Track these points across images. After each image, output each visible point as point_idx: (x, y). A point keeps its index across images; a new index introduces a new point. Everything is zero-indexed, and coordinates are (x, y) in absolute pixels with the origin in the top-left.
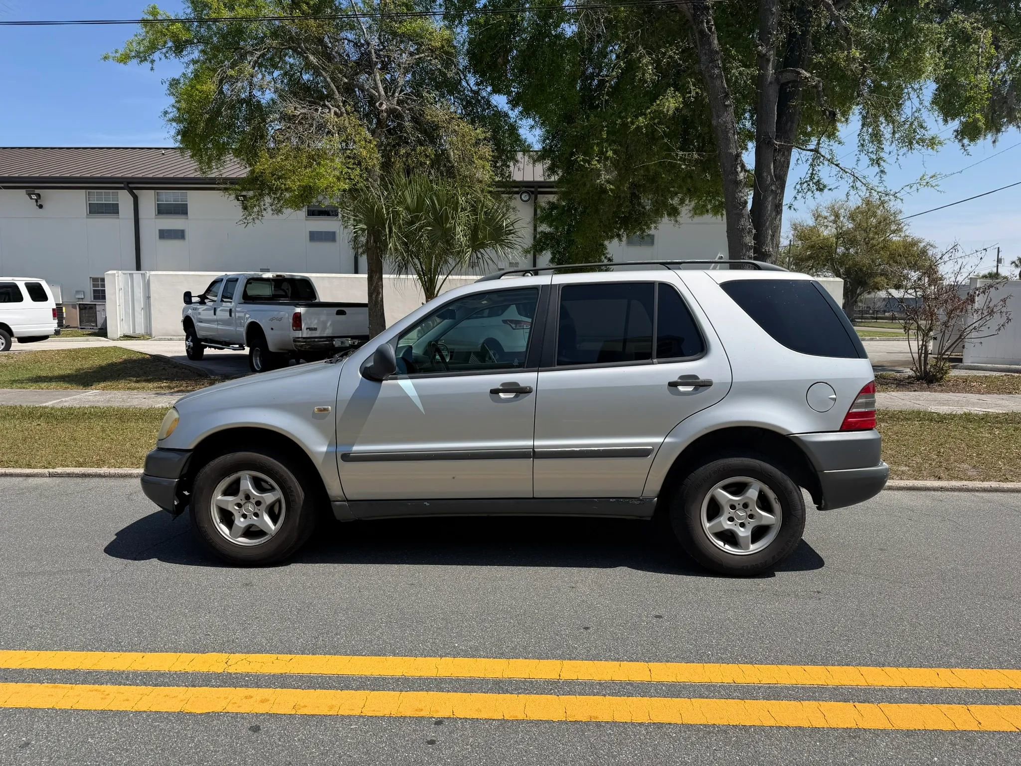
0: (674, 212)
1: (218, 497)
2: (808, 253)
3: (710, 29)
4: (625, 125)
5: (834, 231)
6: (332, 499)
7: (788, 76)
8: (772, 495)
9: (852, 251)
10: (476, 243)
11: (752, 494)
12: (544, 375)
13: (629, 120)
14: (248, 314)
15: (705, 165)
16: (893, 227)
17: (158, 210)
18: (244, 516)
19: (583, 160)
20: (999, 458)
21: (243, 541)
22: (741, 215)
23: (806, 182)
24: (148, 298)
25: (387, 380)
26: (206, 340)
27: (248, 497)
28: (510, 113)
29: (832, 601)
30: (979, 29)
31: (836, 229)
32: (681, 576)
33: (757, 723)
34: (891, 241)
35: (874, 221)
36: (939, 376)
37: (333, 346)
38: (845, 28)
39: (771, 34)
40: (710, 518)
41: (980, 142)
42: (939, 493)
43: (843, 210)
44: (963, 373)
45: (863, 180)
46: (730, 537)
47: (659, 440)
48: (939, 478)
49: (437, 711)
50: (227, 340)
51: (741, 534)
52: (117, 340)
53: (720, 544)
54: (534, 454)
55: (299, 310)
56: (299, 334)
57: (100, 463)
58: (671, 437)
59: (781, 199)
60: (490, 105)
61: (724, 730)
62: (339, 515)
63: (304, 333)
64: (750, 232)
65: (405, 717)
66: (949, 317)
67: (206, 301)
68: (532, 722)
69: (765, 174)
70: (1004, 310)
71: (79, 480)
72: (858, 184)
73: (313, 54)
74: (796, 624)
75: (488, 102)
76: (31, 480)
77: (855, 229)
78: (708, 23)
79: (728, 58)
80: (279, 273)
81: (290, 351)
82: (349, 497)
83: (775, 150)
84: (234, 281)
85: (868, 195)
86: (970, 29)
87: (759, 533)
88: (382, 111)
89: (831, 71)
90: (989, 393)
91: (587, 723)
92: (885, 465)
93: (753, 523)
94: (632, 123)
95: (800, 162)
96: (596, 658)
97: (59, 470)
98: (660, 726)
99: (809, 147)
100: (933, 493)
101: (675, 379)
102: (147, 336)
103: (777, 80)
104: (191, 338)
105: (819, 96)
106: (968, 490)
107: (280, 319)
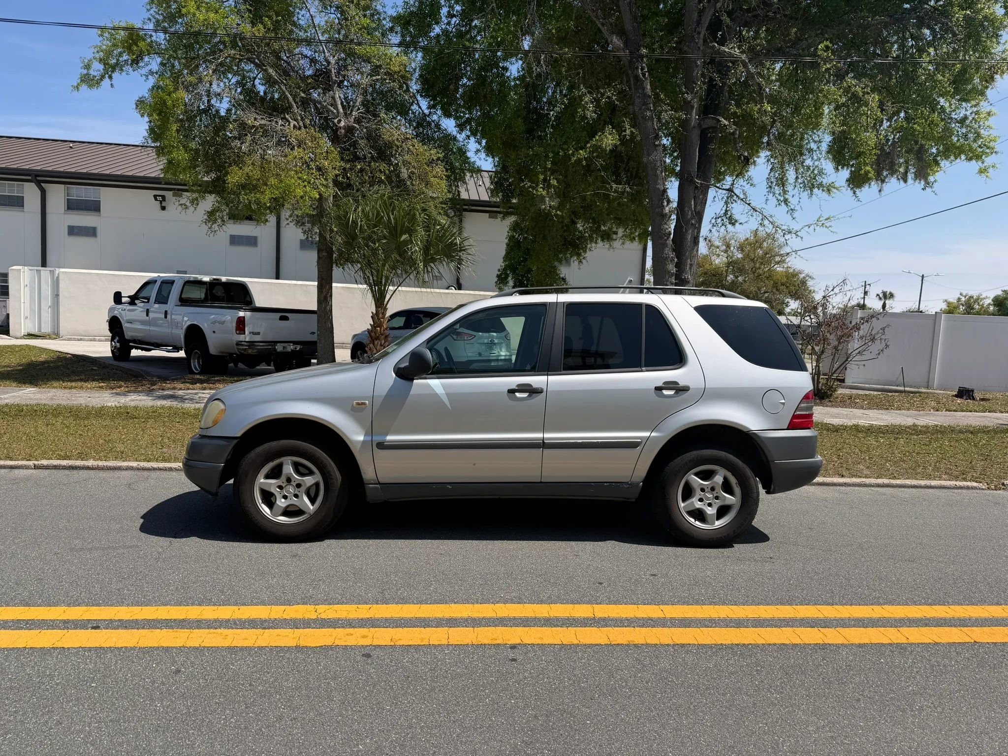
0: (607, 237)
1: (261, 480)
2: (701, 280)
3: (644, 75)
4: (568, 157)
5: (725, 259)
6: (365, 482)
7: (709, 123)
8: (733, 480)
9: (740, 279)
10: (429, 259)
11: (719, 479)
12: (552, 378)
13: (571, 152)
14: (185, 317)
15: (635, 198)
16: (777, 259)
17: (68, 205)
18: (285, 497)
19: (530, 187)
20: (887, 461)
21: (283, 519)
22: (665, 245)
23: (721, 217)
24: (56, 296)
25: (417, 379)
26: (134, 341)
27: (289, 480)
28: (458, 136)
29: (783, 564)
30: (868, 93)
31: (727, 258)
32: (660, 547)
33: (753, 642)
34: (774, 270)
35: (760, 252)
36: (829, 393)
37: (275, 350)
38: (759, 84)
39: (696, 84)
40: (684, 499)
41: (866, 189)
42: (844, 488)
43: (733, 241)
44: (847, 391)
45: (770, 219)
46: (699, 515)
47: (647, 434)
48: (843, 476)
49: (509, 640)
50: (159, 341)
51: (709, 512)
52: (21, 338)
53: (692, 520)
54: (543, 445)
55: (241, 314)
56: (241, 338)
57: (81, 456)
58: (657, 431)
59: (699, 232)
60: (440, 129)
61: (731, 647)
62: (370, 496)
63: (247, 337)
64: (672, 260)
65: (485, 645)
66: (839, 343)
67: (136, 302)
68: (585, 645)
69: (686, 209)
70: (883, 337)
71: (67, 472)
72: (766, 222)
73: (272, 67)
74: (761, 580)
75: (438, 126)
76: (16, 471)
77: (744, 259)
78: (642, 69)
79: (658, 100)
80: (215, 277)
81: (231, 354)
82: (381, 481)
83: (696, 187)
84: (171, 282)
85: (774, 231)
86: (861, 94)
87: (722, 511)
88: (341, 128)
89: (745, 120)
90: (870, 409)
91: (628, 645)
92: (819, 458)
93: (718, 503)
94: (573, 154)
95: (716, 199)
96: (615, 603)
97: (45, 462)
98: (683, 645)
99: (724, 187)
100: (838, 487)
101: (660, 384)
102: (55, 335)
103: (700, 125)
104: (117, 338)
105: (735, 143)
106: (865, 485)
107: (223, 323)
